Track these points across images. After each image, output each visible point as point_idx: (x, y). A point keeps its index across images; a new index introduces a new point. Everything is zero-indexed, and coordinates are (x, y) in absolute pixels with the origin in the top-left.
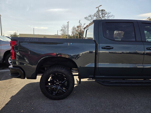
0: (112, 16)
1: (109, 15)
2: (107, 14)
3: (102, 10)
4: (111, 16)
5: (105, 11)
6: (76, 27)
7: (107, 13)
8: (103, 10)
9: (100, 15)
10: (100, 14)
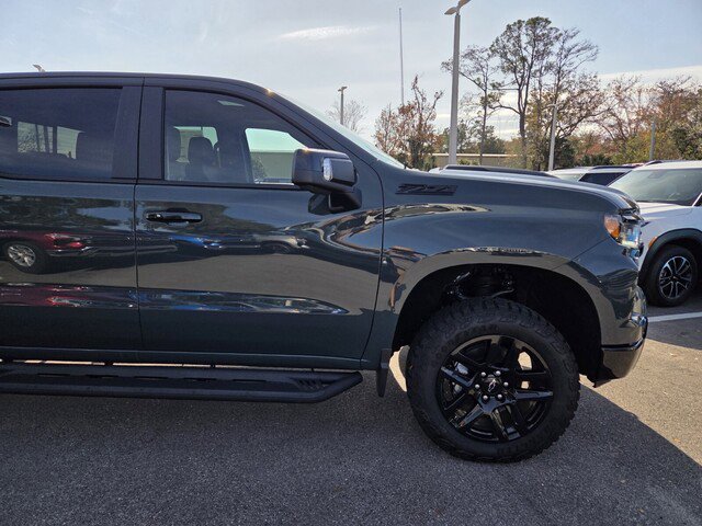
0: (583, 49)
1: (567, 46)
2: (561, 38)
3: (535, 22)
4: (579, 51)
5: (550, 26)
6: (397, 112)
7: (561, 35)
8: (537, 19)
9: (524, 45)
10: (524, 39)
